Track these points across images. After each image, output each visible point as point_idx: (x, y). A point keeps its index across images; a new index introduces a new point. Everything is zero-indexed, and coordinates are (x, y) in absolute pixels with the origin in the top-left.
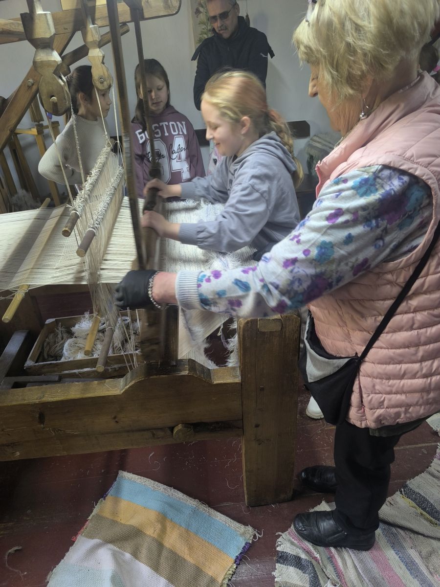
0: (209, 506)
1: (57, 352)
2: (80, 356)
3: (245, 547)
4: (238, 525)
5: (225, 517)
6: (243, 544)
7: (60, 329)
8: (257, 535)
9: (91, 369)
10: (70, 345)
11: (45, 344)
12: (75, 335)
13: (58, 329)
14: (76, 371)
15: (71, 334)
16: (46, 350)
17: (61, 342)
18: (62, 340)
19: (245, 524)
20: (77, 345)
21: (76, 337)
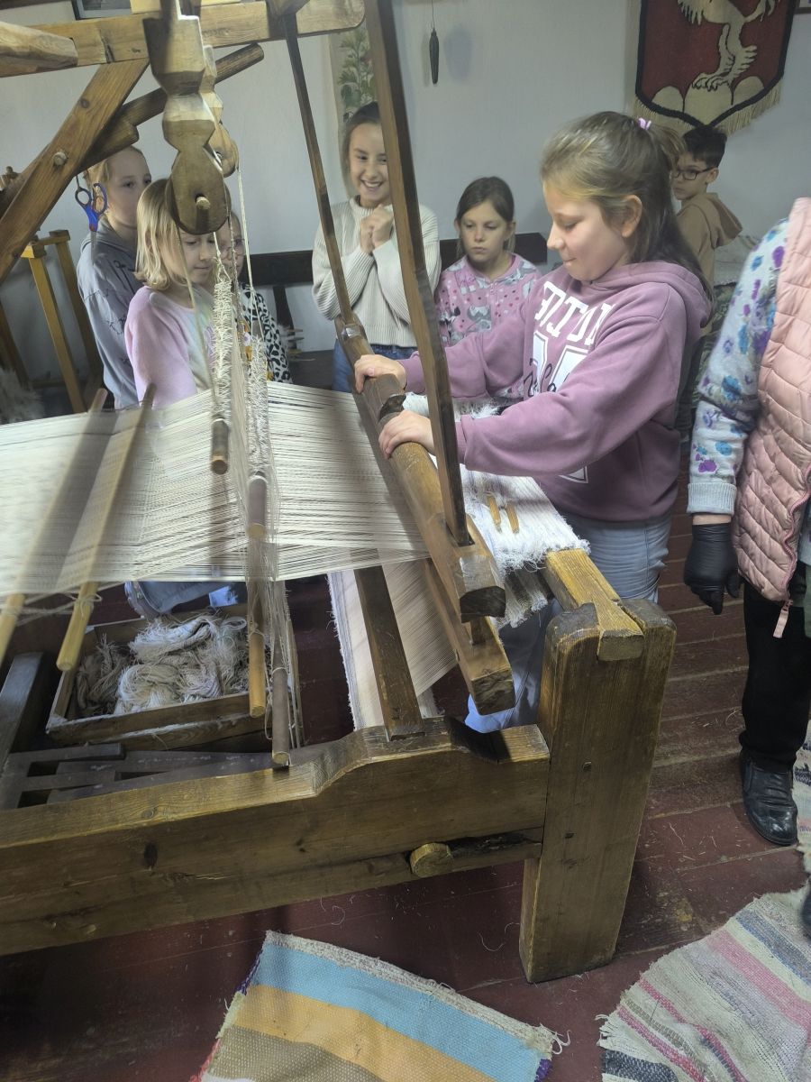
0: (456, 992)
1: (103, 694)
2: (155, 702)
3: (540, 1068)
4: (521, 1025)
5: (492, 1011)
6: (537, 1064)
7: (106, 646)
8: (560, 1042)
9: (182, 726)
10: (133, 679)
11: (79, 679)
12: (138, 657)
13: (101, 647)
14: (152, 731)
15: (129, 657)
16: (81, 690)
17: (111, 674)
18: (113, 667)
19: (534, 1022)
20: (147, 678)
21: (141, 663)
